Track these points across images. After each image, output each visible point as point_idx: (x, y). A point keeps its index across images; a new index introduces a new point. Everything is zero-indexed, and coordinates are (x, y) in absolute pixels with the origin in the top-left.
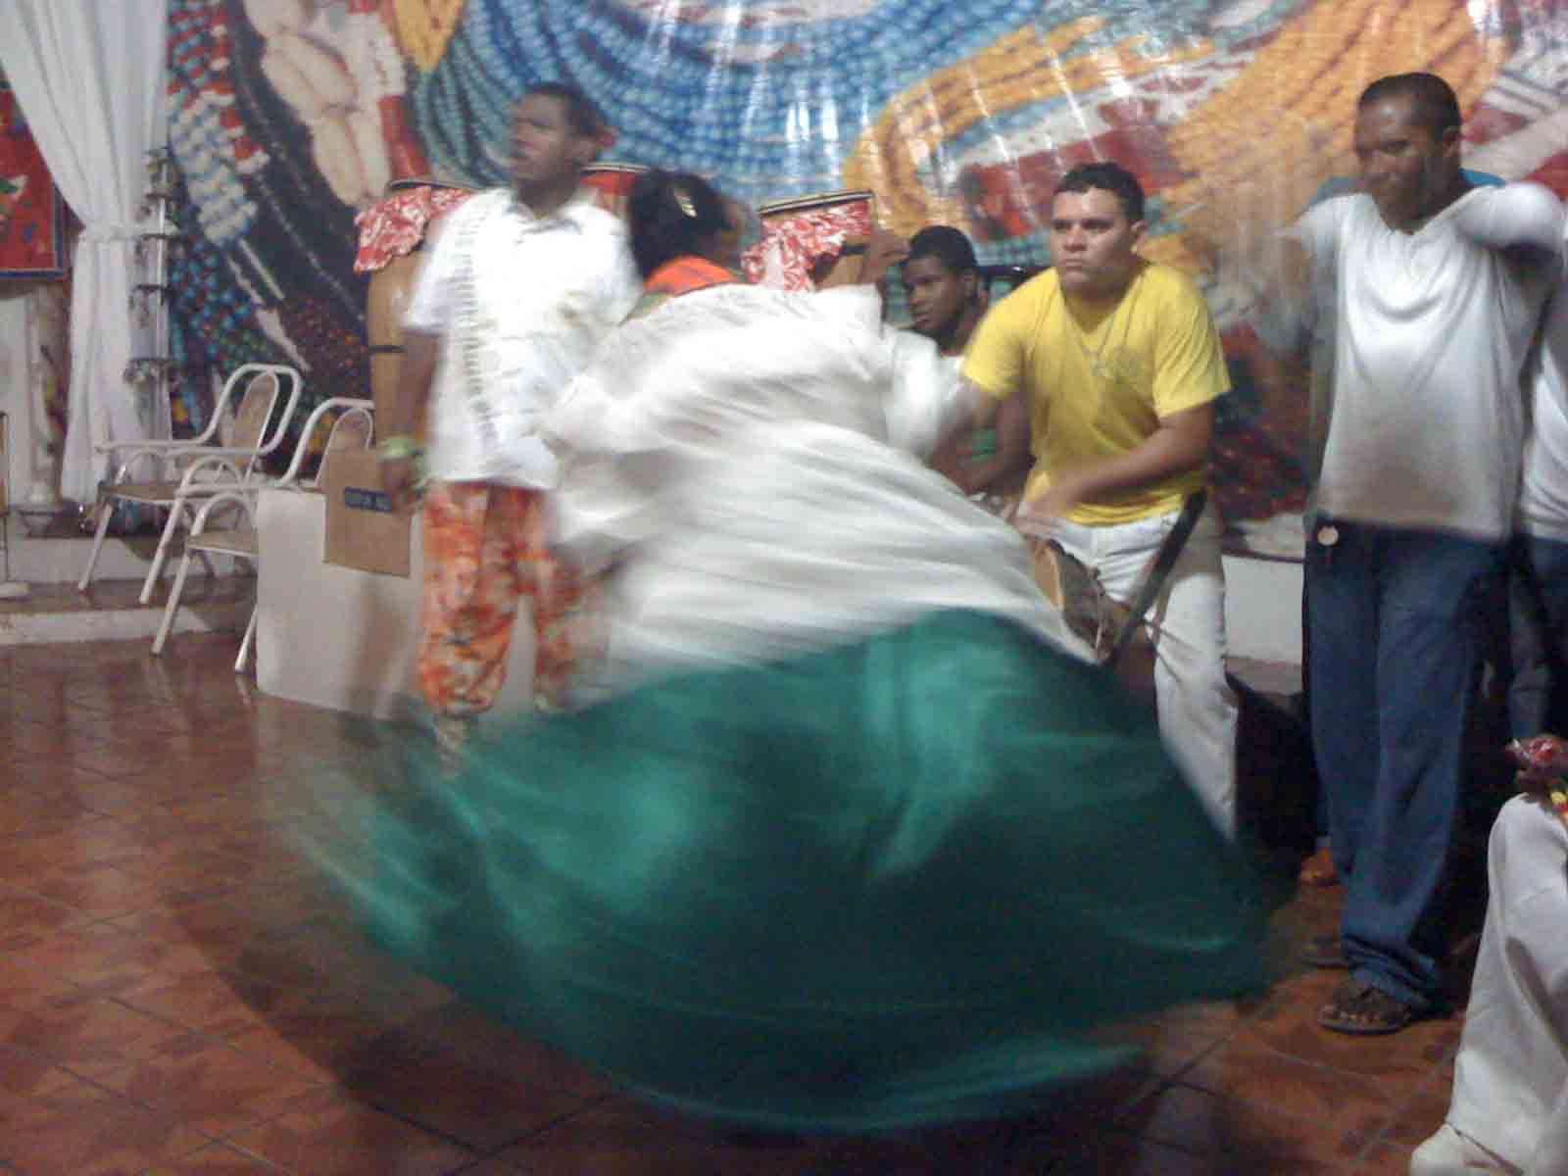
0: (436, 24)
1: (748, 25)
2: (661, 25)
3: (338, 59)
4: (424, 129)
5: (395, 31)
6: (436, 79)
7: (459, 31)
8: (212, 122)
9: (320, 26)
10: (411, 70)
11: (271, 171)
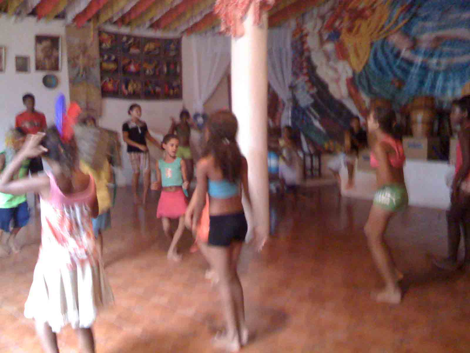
0: (361, 62)
1: (438, 64)
2: (417, 63)
3: (336, 70)
4: (357, 83)
5: (350, 64)
6: (361, 74)
7: (367, 63)
8: (303, 83)
9: (331, 63)
10: (354, 72)
11: (318, 93)
